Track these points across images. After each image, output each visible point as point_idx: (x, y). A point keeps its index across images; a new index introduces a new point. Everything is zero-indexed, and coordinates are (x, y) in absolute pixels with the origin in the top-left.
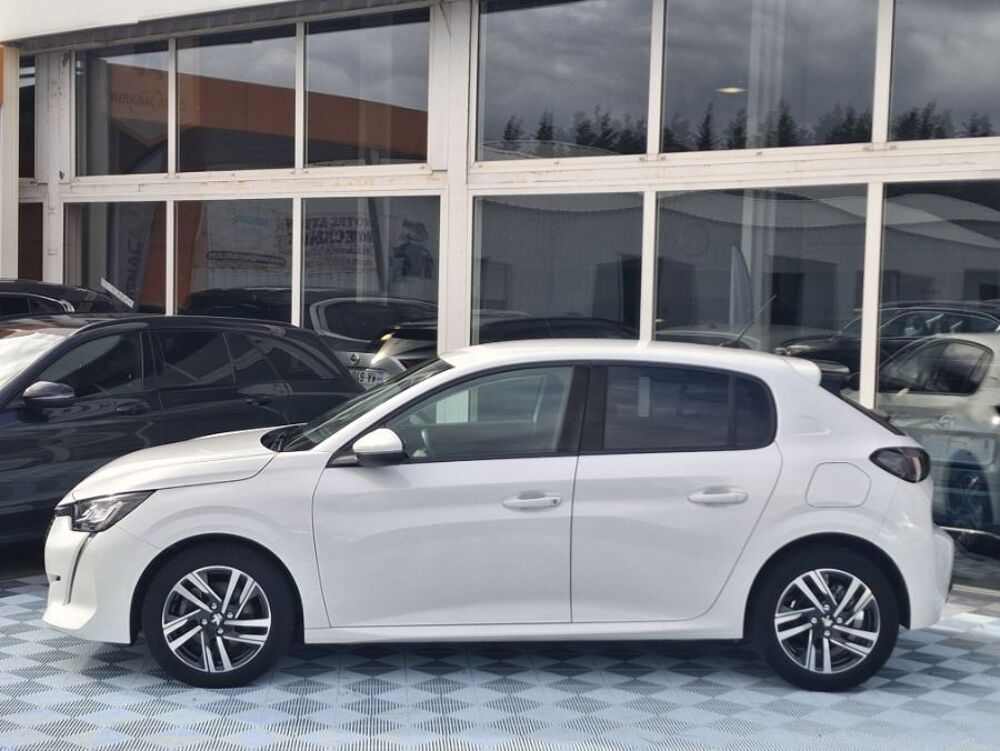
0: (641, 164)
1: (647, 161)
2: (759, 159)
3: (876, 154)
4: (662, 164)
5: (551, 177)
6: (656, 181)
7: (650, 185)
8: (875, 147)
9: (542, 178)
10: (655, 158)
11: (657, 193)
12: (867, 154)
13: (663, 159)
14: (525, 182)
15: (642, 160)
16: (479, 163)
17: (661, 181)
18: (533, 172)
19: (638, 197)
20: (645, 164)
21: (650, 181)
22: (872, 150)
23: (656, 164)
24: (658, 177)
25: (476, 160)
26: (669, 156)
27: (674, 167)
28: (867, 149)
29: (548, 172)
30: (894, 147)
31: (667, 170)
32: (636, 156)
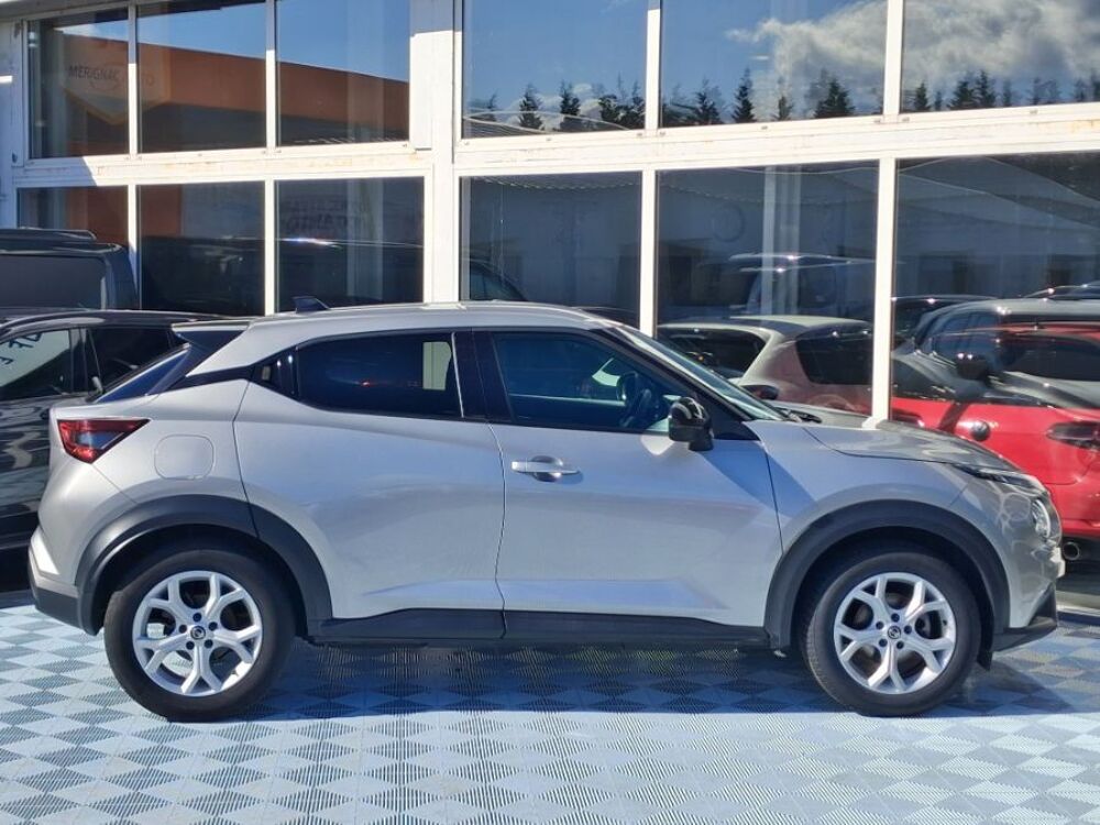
0: (638, 141)
1: (645, 137)
2: (764, 133)
3: (887, 127)
4: (664, 139)
5: (540, 155)
6: (655, 159)
7: (649, 164)
8: (887, 119)
9: (535, 157)
10: (654, 133)
11: (657, 172)
12: (878, 127)
13: (663, 134)
14: (516, 161)
15: (640, 135)
16: (466, 141)
17: (661, 158)
18: (524, 150)
19: (636, 177)
20: (644, 140)
21: (648, 160)
22: (884, 123)
23: (655, 140)
24: (657, 155)
25: (463, 137)
26: (669, 130)
27: (674, 143)
28: (878, 122)
29: (540, 149)
30: (906, 120)
31: (667, 146)
32: (634, 133)
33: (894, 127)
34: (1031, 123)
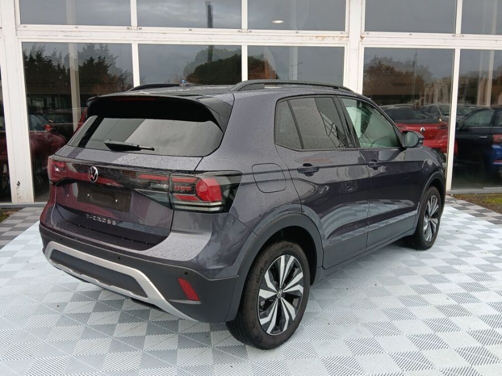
0: (128, 31)
1: (131, 29)
2: (190, 32)
3: (243, 33)
4: (141, 31)
5: (73, 34)
6: (137, 39)
7: (135, 41)
9: (68, 34)
10: (136, 28)
11: (139, 45)
13: (140, 29)
14: (57, 36)
15: (128, 29)
16: (23, 25)
17: (139, 39)
18: (62, 31)
19: (129, 46)
20: (131, 31)
21: (134, 39)
22: (242, 32)
23: (136, 31)
24: (138, 37)
25: (21, 23)
26: (143, 28)
27: (146, 33)
28: (239, 31)
29: (71, 31)
30: (250, 32)
31: (143, 34)
32: (126, 27)
33: (247, 34)
34: (296, 36)
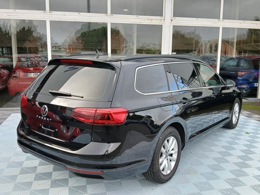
0: (44, 13)
2: (79, 15)
5: (12, 14)
6: (49, 18)
8: (108, 15)
9: (10, 14)
10: (49, 12)
11: (50, 21)
12: (106, 16)
13: (51, 12)
14: (3, 15)
15: (44, 12)
18: (6, 13)
19: (45, 21)
20: (46, 13)
21: (47, 18)
24: (50, 17)
26: (53, 12)
27: (55, 15)
29: (11, 13)
30: (112, 15)
31: (52, 15)
33: (110, 16)
34: (137, 19)
